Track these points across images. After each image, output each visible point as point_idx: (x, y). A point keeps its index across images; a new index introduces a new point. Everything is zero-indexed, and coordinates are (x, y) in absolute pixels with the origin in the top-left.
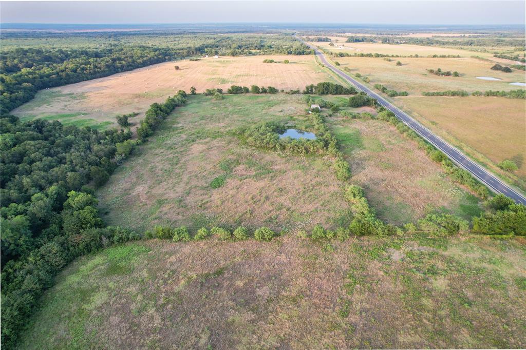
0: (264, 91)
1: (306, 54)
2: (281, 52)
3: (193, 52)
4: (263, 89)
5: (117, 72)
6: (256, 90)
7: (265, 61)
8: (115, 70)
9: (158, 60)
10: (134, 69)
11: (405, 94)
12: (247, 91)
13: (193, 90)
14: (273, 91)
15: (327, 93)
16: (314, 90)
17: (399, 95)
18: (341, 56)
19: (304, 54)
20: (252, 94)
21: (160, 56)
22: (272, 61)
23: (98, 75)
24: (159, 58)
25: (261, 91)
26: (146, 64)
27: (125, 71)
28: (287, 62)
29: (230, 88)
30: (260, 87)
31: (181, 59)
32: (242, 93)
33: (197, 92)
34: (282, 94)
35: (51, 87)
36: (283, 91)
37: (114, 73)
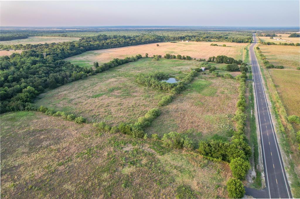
0: (184, 58)
1: (244, 43)
2: (229, 41)
3: (177, 39)
4: (184, 57)
5: (128, 46)
6: (180, 57)
7: (211, 45)
8: (127, 45)
9: (154, 41)
10: (138, 45)
11: (282, 68)
12: (175, 57)
13: (147, 55)
14: (189, 58)
15: (222, 62)
16: (215, 60)
17: (275, 68)
18: (268, 45)
19: (243, 42)
20: (177, 59)
21: (156, 40)
22: (215, 45)
23: (117, 46)
24: (155, 40)
25: (182, 58)
26: (146, 43)
27: (133, 45)
28: (225, 46)
29: (166, 56)
30: (182, 56)
31: (168, 42)
32: (172, 58)
33: (149, 56)
34: (194, 61)
35: (93, 50)
36: (195, 59)
37: (127, 46)
